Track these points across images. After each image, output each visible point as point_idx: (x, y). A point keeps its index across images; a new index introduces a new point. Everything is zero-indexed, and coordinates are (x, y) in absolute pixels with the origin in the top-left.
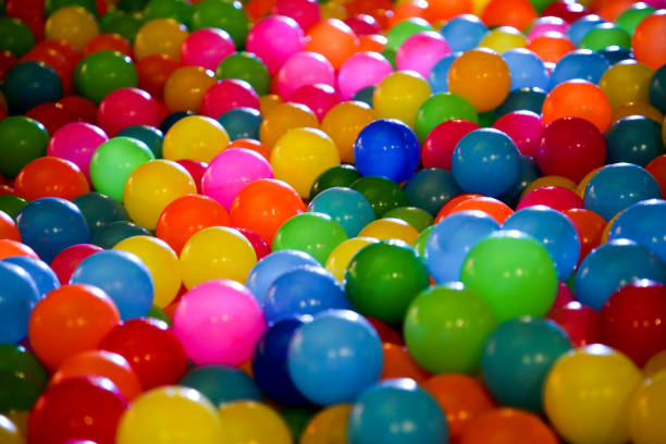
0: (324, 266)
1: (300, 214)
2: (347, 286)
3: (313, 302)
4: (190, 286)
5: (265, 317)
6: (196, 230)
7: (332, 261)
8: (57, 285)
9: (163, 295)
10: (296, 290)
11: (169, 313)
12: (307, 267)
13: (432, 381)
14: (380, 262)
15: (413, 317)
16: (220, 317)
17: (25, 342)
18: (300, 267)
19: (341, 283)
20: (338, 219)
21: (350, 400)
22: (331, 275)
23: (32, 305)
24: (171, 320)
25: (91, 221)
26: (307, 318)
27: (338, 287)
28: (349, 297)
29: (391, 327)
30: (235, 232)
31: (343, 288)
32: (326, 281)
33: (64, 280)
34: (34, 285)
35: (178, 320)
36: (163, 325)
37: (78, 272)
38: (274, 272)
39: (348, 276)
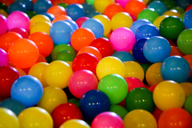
0: (152, 24)
1: (145, 9)
2: (160, 29)
3: (150, 34)
4: (114, 29)
5: (136, 37)
7: (155, 22)
8: (78, 28)
9: (106, 31)
10: (145, 30)
11: (109, 36)
12: (148, 24)
13: (185, 56)
14: (170, 22)
15: (180, 39)
16: (123, 38)
17: (70, 43)
18: (146, 24)
19: (158, 28)
20: (156, 10)
21: (161, 61)
22: (155, 26)
23: (71, 33)
24: (109, 38)
25: (86, 11)
26: (148, 38)
27: (157, 30)
28: (160, 33)
29: (173, 41)
30: (127, 14)
32: (154, 28)
33: (79, 27)
34: (72, 28)
35: (111, 38)
36: (107, 40)
37: (84, 24)
38: (138, 26)
39: (160, 27)
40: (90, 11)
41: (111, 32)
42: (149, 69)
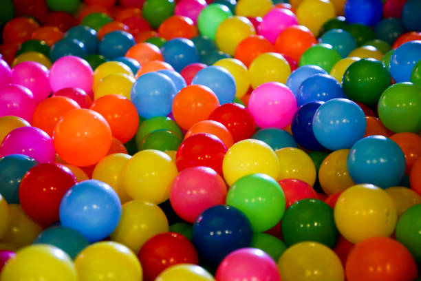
0: (329, 74)
1: (314, 45)
2: (344, 84)
3: (324, 94)
4: (255, 86)
5: (298, 101)
6: (256, 56)
7: (334, 71)
8: (185, 85)
9: (241, 91)
10: (314, 87)
11: (245, 100)
12: (320, 74)
13: (393, 136)
14: (363, 71)
15: (383, 103)
16: (273, 102)
17: (170, 115)
18: (316, 75)
19: (340, 83)
20: (336, 48)
21: (349, 147)
22: (334, 79)
23: (173, 96)
24: (245, 104)
25: (200, 51)
26: (322, 103)
27: (338, 85)
28: (345, 91)
29: (371, 107)
30: (279, 56)
31: (341, 86)
32: (332, 82)
33: (188, 83)
34: (174, 85)
35: (250, 104)
36: (242, 107)
37: (196, 78)
38: (301, 78)
39: (344, 80)
40: (209, 51)
41: (250, 90)
42: (326, 163)
